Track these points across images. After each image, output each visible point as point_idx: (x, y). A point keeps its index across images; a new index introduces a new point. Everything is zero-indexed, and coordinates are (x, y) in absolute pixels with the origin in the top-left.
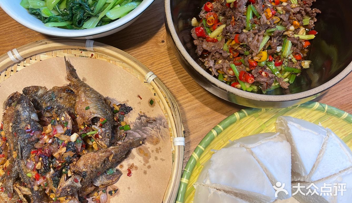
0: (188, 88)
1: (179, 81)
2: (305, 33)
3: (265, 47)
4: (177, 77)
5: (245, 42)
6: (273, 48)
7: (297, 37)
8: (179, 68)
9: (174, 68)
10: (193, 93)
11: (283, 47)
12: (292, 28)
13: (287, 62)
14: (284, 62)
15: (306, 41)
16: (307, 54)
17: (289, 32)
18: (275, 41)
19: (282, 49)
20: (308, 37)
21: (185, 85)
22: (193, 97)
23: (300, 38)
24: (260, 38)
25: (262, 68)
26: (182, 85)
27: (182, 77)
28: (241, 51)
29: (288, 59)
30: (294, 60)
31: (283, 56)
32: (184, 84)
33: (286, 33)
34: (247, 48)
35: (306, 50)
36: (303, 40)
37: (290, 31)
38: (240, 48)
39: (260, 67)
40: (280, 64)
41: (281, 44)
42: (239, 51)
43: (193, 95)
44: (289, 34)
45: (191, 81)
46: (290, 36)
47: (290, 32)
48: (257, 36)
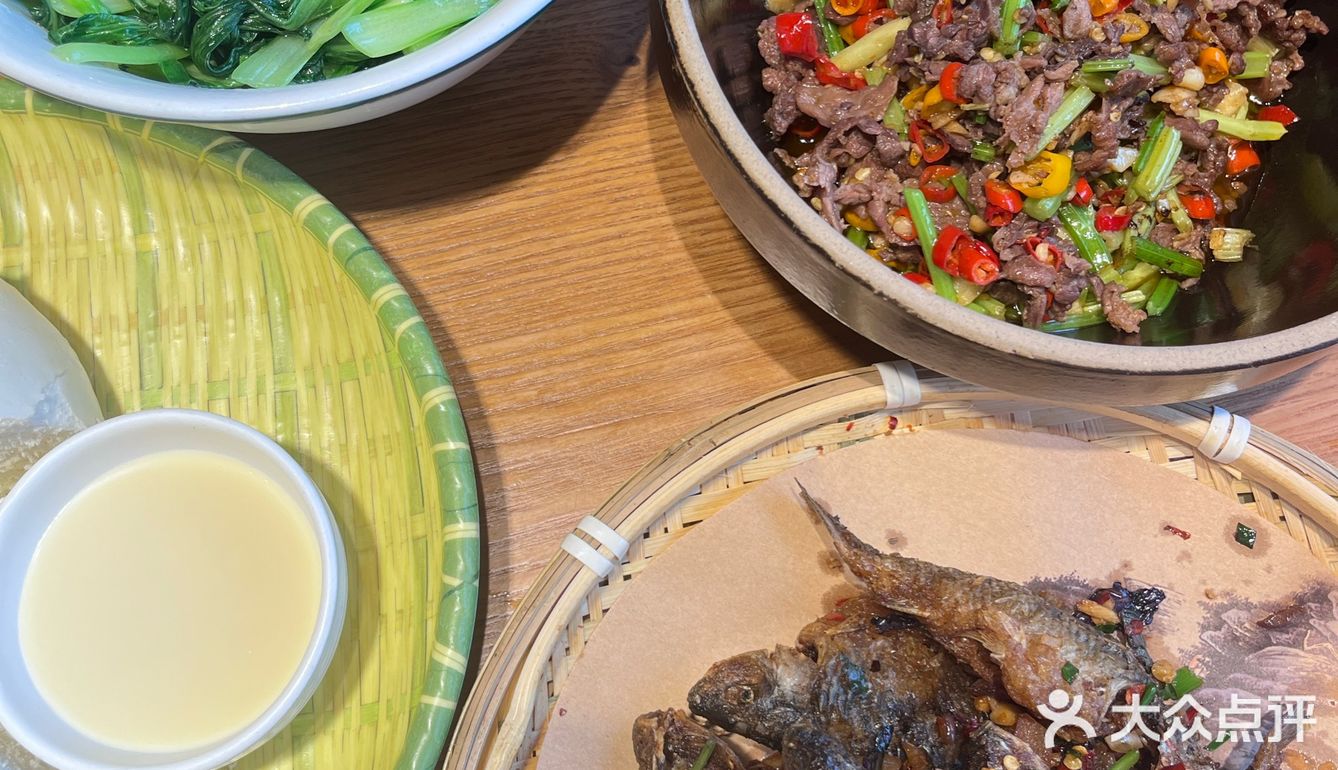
0: (709, 274)
1: (674, 234)
2: (1244, 111)
3: (1065, 135)
4: (667, 220)
5: (983, 101)
6: (1101, 148)
7: (1209, 121)
8: (683, 181)
9: (662, 180)
10: (725, 296)
11: (1143, 153)
12: (1195, 77)
13: (1151, 221)
14: (1136, 219)
15: (1242, 144)
16: (1238, 201)
17: (1177, 91)
18: (1112, 116)
19: (1139, 160)
20: (1257, 131)
21: (696, 257)
22: (725, 314)
23: (1220, 128)
24: (1049, 92)
25: (1039, 226)
26: (684, 255)
27: (692, 222)
28: (958, 140)
29: (1156, 211)
30: (1181, 217)
31: (1137, 193)
32: (696, 252)
33: (1162, 96)
34: (989, 131)
35: (1238, 184)
36: (1232, 137)
37: (1185, 88)
38: (956, 128)
39: (1031, 223)
40: (1121, 224)
41: (1137, 140)
42: (954, 137)
43: (727, 306)
44: (1177, 103)
45: (727, 246)
46: (1178, 110)
47: (1184, 95)
48: (1039, 81)
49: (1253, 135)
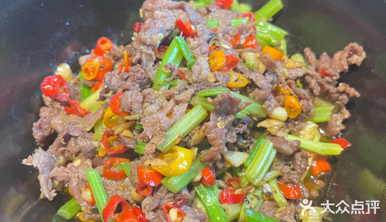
2: (317, 138)
3: (188, 135)
5: (135, 113)
6: (214, 145)
7: (295, 141)
11: (251, 155)
12: (281, 113)
13: (259, 199)
14: (249, 197)
15: (318, 157)
16: (320, 192)
17: (271, 121)
18: (218, 125)
19: (248, 159)
20: (325, 148)
23: (302, 146)
24: (176, 108)
25: (174, 197)
28: (127, 140)
29: (263, 193)
30: (279, 197)
31: (247, 180)
33: (263, 124)
35: (318, 181)
36: (311, 152)
37: (276, 119)
38: (127, 133)
39: (170, 195)
40: (238, 199)
41: (248, 148)
42: (125, 138)
44: (271, 127)
46: (273, 131)
47: (276, 123)
48: (172, 102)
49: (323, 150)
